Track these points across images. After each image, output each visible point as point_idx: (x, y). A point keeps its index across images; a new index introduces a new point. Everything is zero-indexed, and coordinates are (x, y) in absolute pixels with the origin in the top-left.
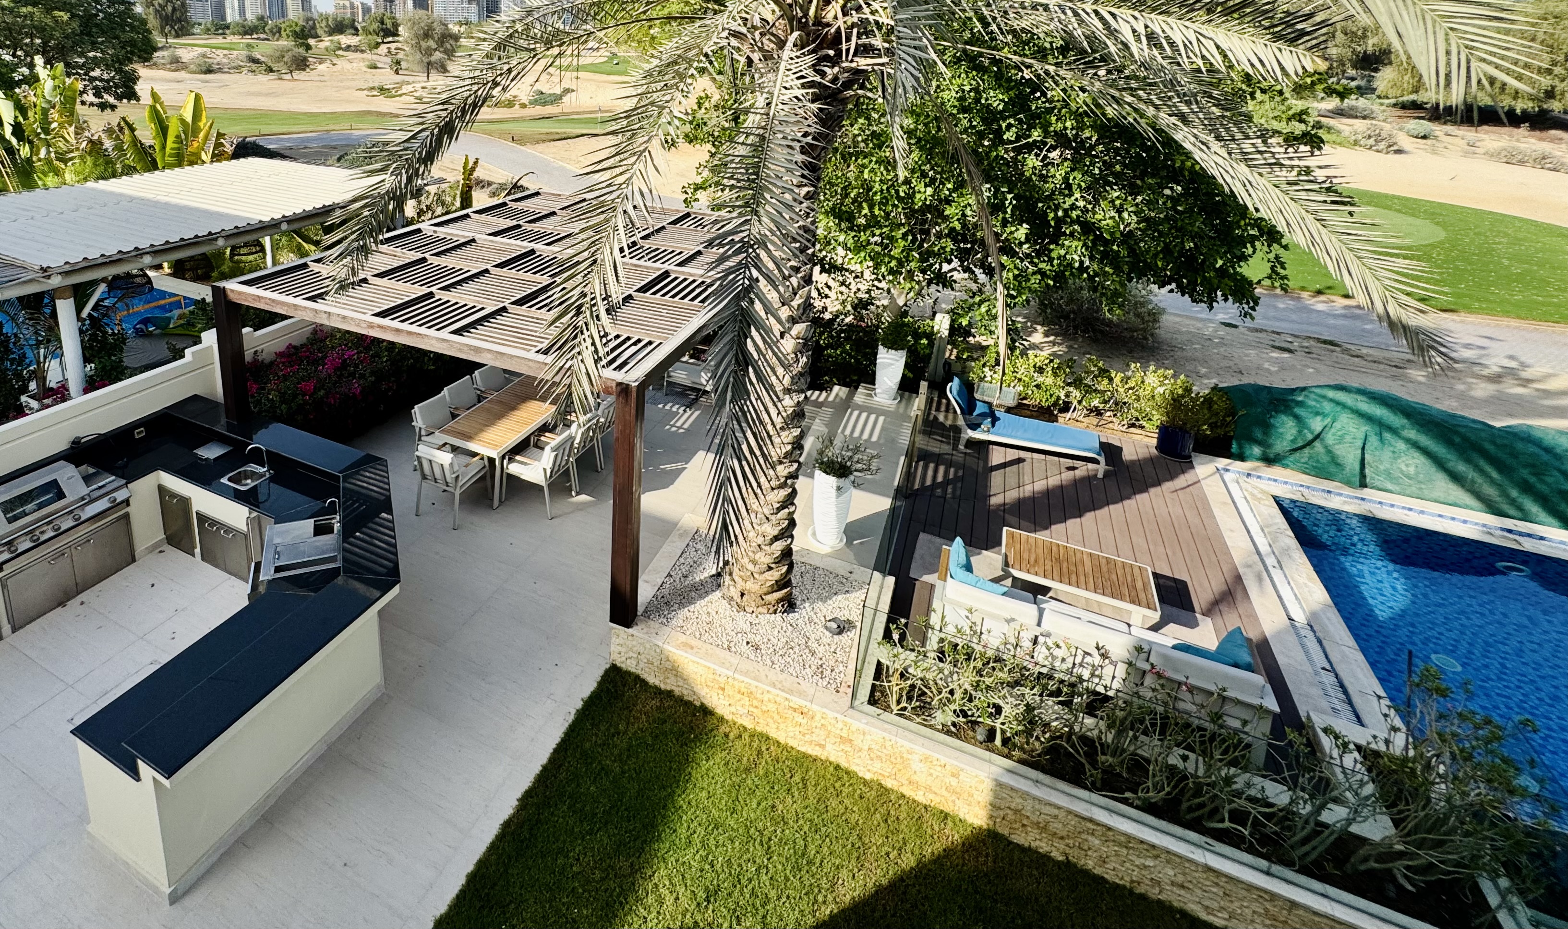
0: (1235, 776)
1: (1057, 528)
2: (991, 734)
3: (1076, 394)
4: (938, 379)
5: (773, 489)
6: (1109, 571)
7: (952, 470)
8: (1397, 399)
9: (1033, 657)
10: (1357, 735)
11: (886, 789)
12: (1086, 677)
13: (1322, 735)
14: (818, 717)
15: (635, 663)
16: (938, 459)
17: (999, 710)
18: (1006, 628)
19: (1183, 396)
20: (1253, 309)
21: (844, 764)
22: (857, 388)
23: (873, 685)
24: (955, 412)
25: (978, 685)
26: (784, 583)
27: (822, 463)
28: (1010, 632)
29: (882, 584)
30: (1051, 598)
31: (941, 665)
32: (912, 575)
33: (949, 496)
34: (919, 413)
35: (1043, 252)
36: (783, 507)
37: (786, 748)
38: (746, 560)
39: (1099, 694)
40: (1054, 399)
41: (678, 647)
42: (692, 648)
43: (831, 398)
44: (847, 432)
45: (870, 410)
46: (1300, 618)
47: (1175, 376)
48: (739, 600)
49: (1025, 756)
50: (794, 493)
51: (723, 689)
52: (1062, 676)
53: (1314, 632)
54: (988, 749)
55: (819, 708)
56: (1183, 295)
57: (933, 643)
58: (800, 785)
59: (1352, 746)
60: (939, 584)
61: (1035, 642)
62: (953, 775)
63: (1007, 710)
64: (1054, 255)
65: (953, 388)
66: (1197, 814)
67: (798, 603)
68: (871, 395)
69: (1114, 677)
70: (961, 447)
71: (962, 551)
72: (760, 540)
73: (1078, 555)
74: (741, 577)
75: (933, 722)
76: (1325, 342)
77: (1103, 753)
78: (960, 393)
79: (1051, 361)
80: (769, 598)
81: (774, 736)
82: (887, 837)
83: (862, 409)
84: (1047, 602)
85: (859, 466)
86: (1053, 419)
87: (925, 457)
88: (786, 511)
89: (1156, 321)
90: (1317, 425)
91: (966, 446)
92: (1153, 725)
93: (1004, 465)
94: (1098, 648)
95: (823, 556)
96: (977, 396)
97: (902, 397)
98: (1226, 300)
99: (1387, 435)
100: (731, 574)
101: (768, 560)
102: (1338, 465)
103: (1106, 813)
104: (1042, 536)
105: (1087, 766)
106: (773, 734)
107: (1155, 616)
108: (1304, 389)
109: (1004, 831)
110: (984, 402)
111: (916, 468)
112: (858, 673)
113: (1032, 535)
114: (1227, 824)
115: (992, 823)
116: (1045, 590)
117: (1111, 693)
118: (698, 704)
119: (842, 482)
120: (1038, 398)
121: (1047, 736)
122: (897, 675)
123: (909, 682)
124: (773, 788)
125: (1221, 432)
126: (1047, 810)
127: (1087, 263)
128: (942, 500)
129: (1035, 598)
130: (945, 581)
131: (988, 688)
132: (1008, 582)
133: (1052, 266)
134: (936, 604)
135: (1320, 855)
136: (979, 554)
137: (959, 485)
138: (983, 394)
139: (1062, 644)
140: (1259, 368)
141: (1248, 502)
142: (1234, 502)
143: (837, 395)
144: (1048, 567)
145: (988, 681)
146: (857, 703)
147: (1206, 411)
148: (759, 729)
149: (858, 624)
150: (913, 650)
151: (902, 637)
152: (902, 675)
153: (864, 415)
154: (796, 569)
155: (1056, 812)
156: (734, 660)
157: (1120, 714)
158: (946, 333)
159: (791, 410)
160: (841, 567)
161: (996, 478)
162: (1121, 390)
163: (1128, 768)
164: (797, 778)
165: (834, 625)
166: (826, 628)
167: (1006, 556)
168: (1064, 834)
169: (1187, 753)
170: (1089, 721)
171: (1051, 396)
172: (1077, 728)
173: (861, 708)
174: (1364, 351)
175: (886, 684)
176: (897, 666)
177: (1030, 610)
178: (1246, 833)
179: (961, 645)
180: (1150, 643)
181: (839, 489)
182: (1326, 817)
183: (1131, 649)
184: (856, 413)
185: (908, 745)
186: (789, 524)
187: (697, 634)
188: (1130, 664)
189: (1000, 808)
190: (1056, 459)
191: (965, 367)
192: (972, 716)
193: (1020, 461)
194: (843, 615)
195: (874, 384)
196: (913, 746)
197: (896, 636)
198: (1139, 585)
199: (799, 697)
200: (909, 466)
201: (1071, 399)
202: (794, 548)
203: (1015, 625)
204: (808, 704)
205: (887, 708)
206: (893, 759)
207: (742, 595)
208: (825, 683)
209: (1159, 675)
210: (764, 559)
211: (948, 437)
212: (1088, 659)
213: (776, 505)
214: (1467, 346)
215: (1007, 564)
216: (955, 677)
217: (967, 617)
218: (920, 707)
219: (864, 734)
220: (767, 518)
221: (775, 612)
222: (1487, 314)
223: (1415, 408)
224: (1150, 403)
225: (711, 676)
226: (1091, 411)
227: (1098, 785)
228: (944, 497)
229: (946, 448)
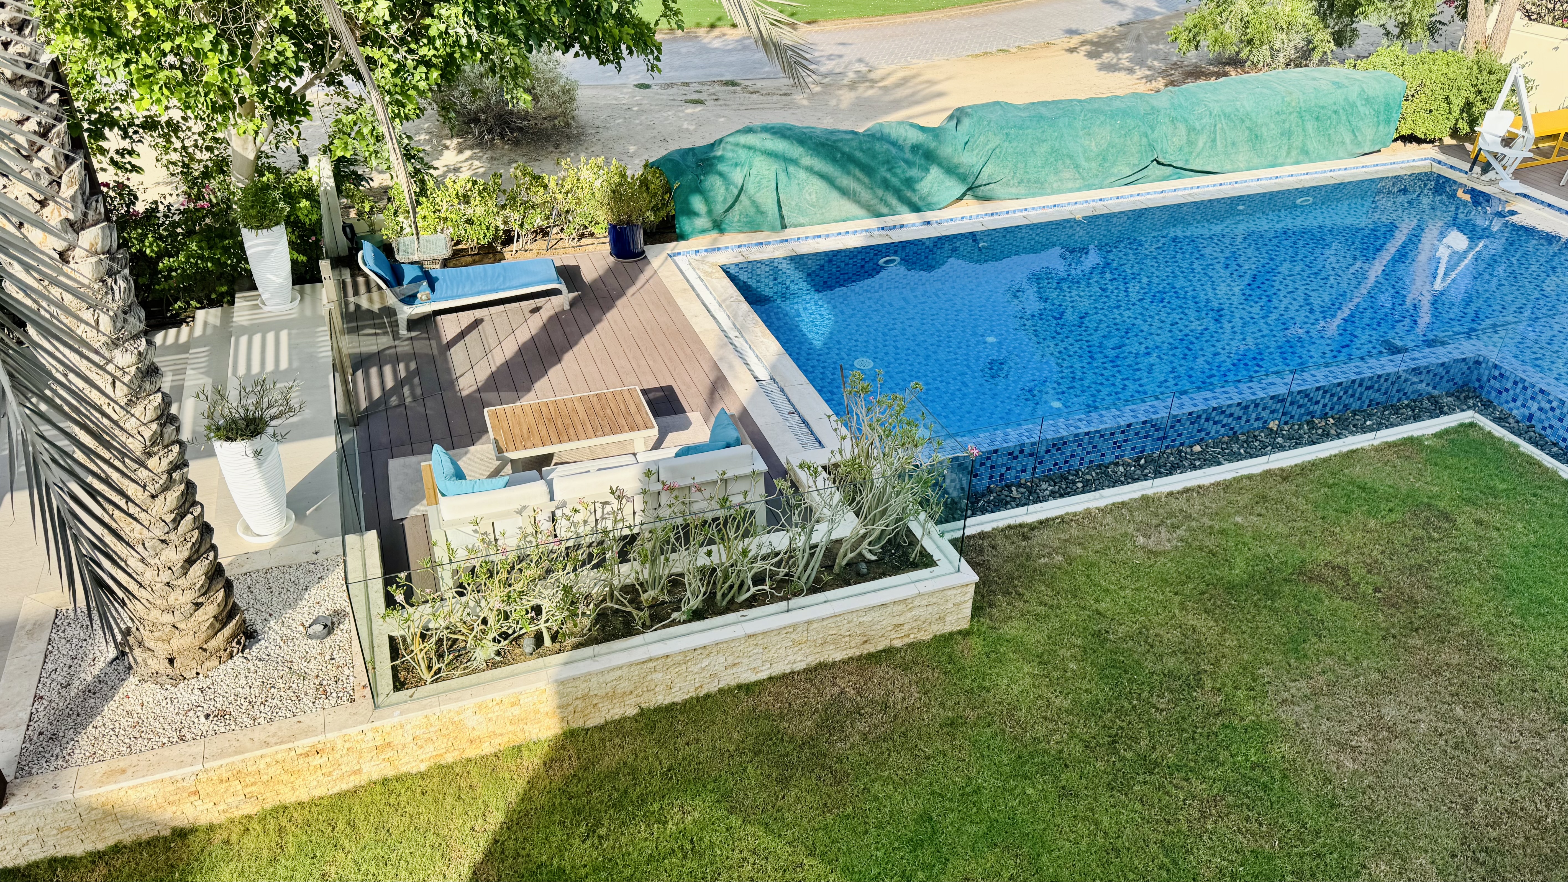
0: (749, 545)
1: (541, 385)
2: (539, 639)
3: (515, 217)
4: (344, 252)
5: (153, 497)
6: (603, 408)
7: (402, 366)
8: (790, 129)
9: (556, 536)
10: (821, 457)
11: (448, 767)
12: (609, 529)
13: (798, 470)
14: (339, 744)
15: (36, 846)
16: (377, 359)
17: (538, 610)
18: (520, 521)
19: (620, 184)
20: (658, 59)
21: (390, 772)
22: (232, 303)
23: (394, 669)
24: (380, 288)
25: (509, 597)
26: (229, 612)
27: (218, 429)
28: (524, 522)
29: (363, 546)
30: (556, 464)
31: (464, 599)
32: (396, 516)
33: (408, 400)
34: (331, 306)
35: (417, 33)
36: (181, 514)
37: (314, 803)
38: (155, 614)
39: (626, 537)
40: (492, 230)
41: (101, 783)
42: (123, 771)
43: (198, 331)
44: (242, 371)
45: (263, 328)
46: (763, 375)
47: (607, 162)
48: (169, 670)
49: (577, 639)
50: (190, 487)
51: (197, 792)
52: (588, 540)
53: (777, 383)
54: (541, 656)
55: (336, 734)
56: (589, 58)
57: (447, 581)
58: (348, 831)
59: (820, 469)
60: (431, 511)
61: (553, 518)
62: (513, 705)
63: (546, 605)
64: (433, 32)
65: (367, 256)
66: (729, 596)
67: (259, 628)
68: (256, 307)
69: (635, 513)
70: (403, 332)
71: (445, 459)
72: (166, 576)
73: (569, 404)
74: (159, 639)
75: (475, 664)
76: (727, 84)
77: (645, 591)
78: (377, 262)
79: (475, 183)
80: (213, 644)
81: (293, 800)
82: (466, 813)
83: (250, 330)
84: (554, 470)
85: (273, 411)
86: (498, 257)
87: (361, 362)
88: (189, 517)
89: (572, 100)
90: (737, 176)
91: (409, 329)
92: (677, 539)
93: (462, 335)
94: (613, 493)
95: (270, 551)
96: (400, 257)
97: (302, 293)
98: (631, 53)
99: (791, 169)
100: (140, 644)
101: (190, 596)
102: (762, 213)
103: (660, 644)
104: (528, 400)
105: (634, 612)
106: (289, 798)
107: (654, 432)
108: (721, 141)
109: (577, 723)
110: (412, 263)
111: (355, 383)
112: (369, 667)
113: (518, 404)
114: (753, 590)
115: (565, 724)
116: (546, 460)
117: (636, 530)
118: (167, 833)
119: (258, 442)
120: (476, 237)
121: (592, 606)
122: (418, 639)
123: (434, 639)
124: (315, 857)
125: (663, 213)
126: (609, 677)
127: (475, 38)
128: (402, 409)
129: (540, 472)
130: (437, 503)
131: (521, 593)
132: (508, 469)
133: (435, 49)
134: (436, 535)
135: (818, 572)
136: (466, 453)
137: (416, 380)
138: (406, 252)
139: (580, 507)
140: (680, 130)
141: (702, 281)
142: (691, 286)
143: (206, 323)
144: (544, 433)
145: (518, 587)
146: (380, 699)
147: (645, 195)
148: (268, 806)
149: (349, 609)
150: (427, 602)
151: (409, 594)
152: (423, 636)
153: (257, 338)
154: (238, 588)
155: (619, 673)
156: (196, 748)
157: (649, 546)
158: (331, 182)
159: (133, 370)
160: (301, 553)
161: (457, 354)
162: (559, 197)
163: (668, 591)
164: (341, 826)
165: (319, 628)
166: (310, 637)
167: (496, 441)
168: (631, 688)
169: (709, 548)
170: (625, 568)
171: (488, 228)
172: (616, 582)
173: (388, 701)
174: (759, 84)
175: (408, 657)
176: (412, 630)
177: (539, 487)
178: (767, 588)
179: (478, 565)
180: (656, 462)
181: (257, 453)
182: (816, 538)
183: (642, 477)
184: (244, 340)
185: (454, 706)
186: (202, 534)
187: (124, 749)
188: (644, 492)
189: (568, 705)
190: (516, 304)
191: (372, 225)
192: (514, 632)
193: (477, 323)
194: (324, 610)
195: (255, 288)
196: (460, 704)
197: (400, 598)
198: (633, 409)
199: (307, 736)
200: (345, 382)
201: (512, 224)
202: (223, 561)
203: (529, 512)
204: (321, 738)
205: (419, 682)
206: (444, 732)
207: (171, 661)
208: (333, 702)
209: (671, 489)
210: (183, 598)
211: (382, 326)
212: (608, 508)
213: (169, 518)
214: (830, 57)
215: (500, 451)
216: (483, 603)
217: (476, 531)
218: (456, 658)
219: (402, 727)
220: (163, 541)
221: (231, 656)
222: (838, 19)
223: (805, 133)
224: (592, 203)
225: (171, 788)
226: (536, 233)
227: (648, 623)
228: (402, 404)
229: (385, 341)
